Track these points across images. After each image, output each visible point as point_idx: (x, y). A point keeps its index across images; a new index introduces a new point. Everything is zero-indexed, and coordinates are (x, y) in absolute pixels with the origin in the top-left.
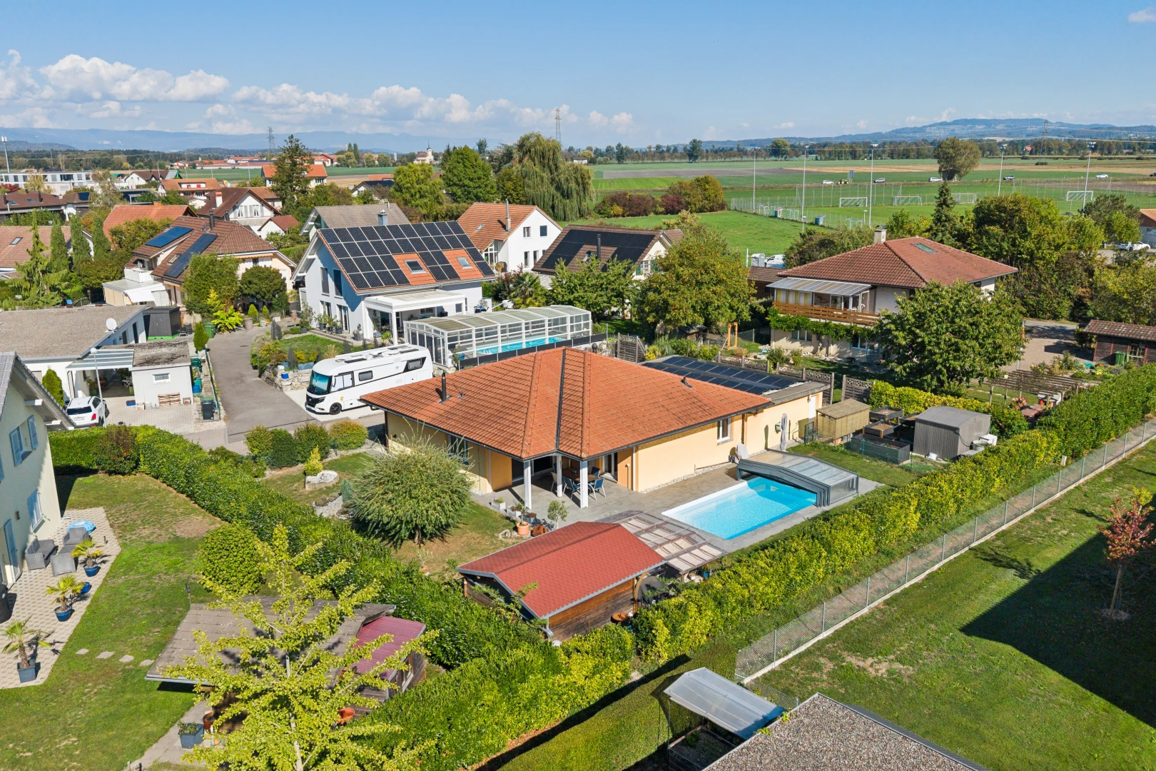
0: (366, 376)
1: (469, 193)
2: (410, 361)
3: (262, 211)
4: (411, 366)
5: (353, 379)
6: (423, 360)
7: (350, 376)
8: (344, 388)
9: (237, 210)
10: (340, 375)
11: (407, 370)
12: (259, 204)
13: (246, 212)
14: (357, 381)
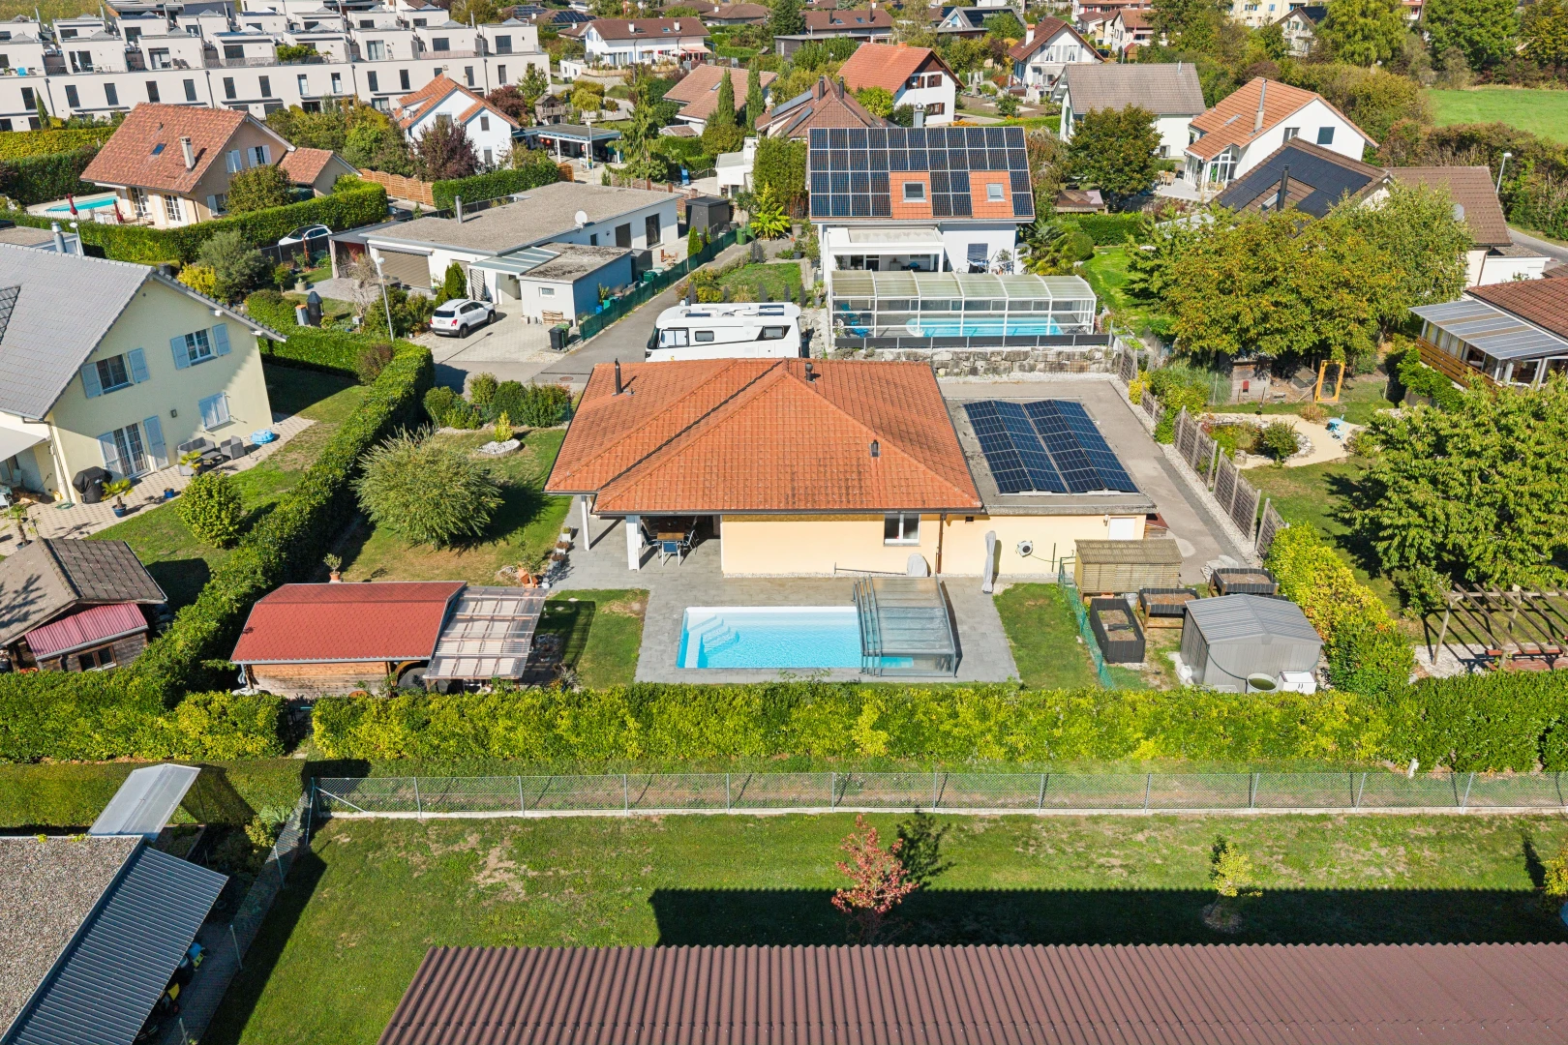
0: (706, 337)
1: (1458, 34)
2: (764, 328)
3: (1080, 54)
4: (768, 333)
5: (687, 337)
6: (786, 329)
7: (684, 333)
8: (676, 346)
9: (1046, 52)
10: (670, 329)
11: (761, 337)
12: (1078, 44)
13: (1058, 54)
14: (692, 341)
